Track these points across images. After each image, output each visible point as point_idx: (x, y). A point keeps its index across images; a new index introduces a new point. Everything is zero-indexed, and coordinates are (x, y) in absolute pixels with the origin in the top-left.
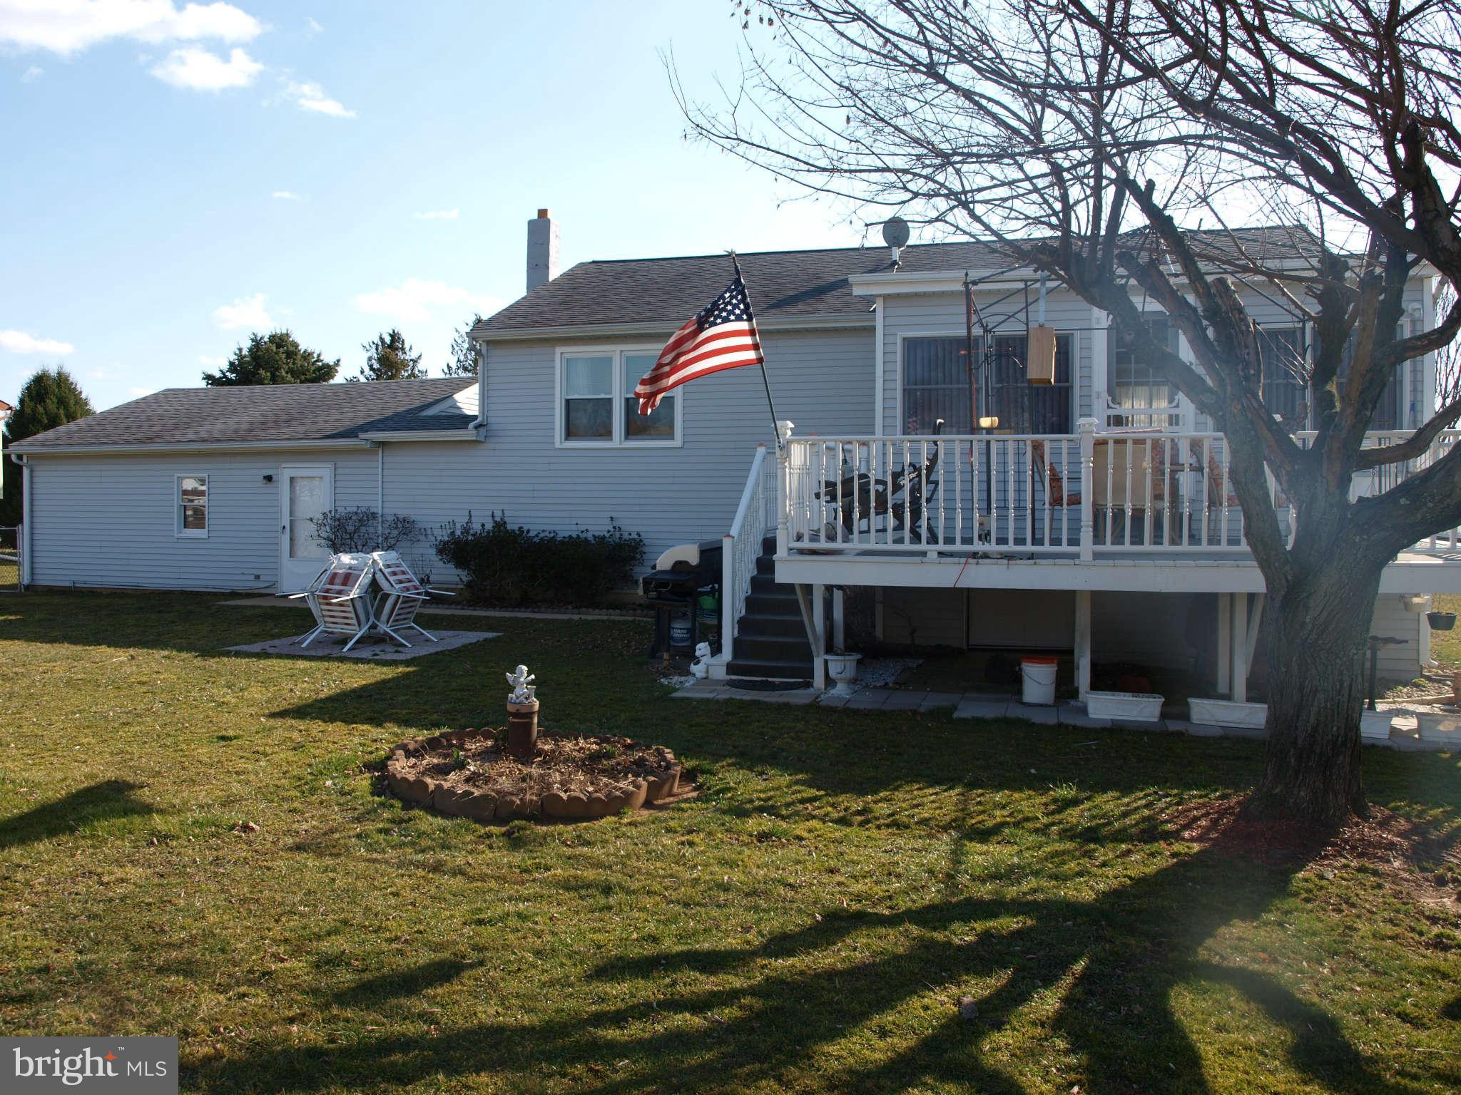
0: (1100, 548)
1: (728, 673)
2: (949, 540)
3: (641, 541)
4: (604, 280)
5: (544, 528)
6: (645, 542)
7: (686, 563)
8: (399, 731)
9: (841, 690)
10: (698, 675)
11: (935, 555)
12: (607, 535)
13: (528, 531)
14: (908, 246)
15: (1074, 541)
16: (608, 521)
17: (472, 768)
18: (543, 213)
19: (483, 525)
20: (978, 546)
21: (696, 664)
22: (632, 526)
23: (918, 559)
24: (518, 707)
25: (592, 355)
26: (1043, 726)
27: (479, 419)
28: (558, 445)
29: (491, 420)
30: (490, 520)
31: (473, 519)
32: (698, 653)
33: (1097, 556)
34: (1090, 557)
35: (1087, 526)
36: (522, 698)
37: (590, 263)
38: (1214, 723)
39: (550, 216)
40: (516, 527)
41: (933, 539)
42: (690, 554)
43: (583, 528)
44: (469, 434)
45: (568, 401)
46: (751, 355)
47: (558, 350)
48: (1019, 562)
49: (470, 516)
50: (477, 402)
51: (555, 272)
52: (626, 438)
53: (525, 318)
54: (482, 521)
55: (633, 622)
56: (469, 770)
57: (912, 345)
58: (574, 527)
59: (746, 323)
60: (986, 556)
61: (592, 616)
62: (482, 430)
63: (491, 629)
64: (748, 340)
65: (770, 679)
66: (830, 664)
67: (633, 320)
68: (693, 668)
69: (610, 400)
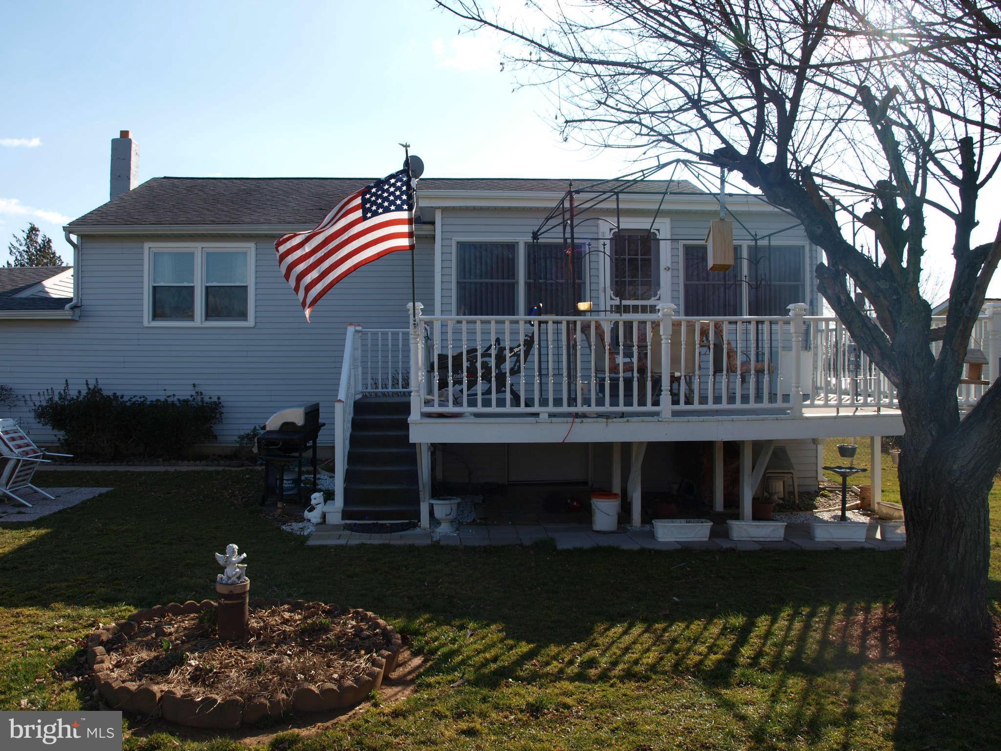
0: (676, 407)
1: (343, 519)
2: (558, 402)
3: (220, 403)
4: (178, 192)
5: (134, 393)
6: (223, 404)
7: (293, 424)
8: (74, 614)
9: (444, 529)
10: (314, 520)
11: (546, 416)
12: (191, 399)
13: (122, 397)
14: (421, 179)
15: (656, 403)
16: (191, 387)
17: (193, 662)
18: (124, 134)
19: (79, 392)
20: (580, 408)
21: (310, 511)
22: (211, 391)
23: (532, 419)
24: (231, 588)
25: (176, 250)
26: (631, 552)
27: (74, 302)
28: (146, 324)
29: (85, 302)
30: (85, 387)
31: (70, 387)
32: (313, 502)
33: (675, 414)
34: (669, 415)
35: (667, 390)
36: (234, 579)
37: (162, 178)
38: (749, 539)
39: (130, 136)
40: (110, 393)
41: (544, 402)
42: (296, 416)
43: (171, 393)
44: (65, 313)
45: (155, 288)
46: (405, 242)
47: (147, 245)
48: (614, 420)
49: (67, 384)
50: (72, 286)
51: (135, 183)
52: (206, 320)
53: (117, 218)
54: (77, 389)
55: (224, 471)
56: (190, 665)
57: (462, 247)
58: (163, 393)
59: (406, 213)
60: (584, 416)
61: (185, 467)
62: (77, 311)
63: (98, 484)
64: (405, 228)
65: (380, 522)
66: (435, 508)
67: (213, 222)
68: (307, 514)
69: (193, 287)
